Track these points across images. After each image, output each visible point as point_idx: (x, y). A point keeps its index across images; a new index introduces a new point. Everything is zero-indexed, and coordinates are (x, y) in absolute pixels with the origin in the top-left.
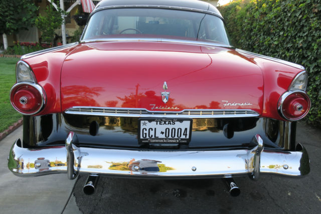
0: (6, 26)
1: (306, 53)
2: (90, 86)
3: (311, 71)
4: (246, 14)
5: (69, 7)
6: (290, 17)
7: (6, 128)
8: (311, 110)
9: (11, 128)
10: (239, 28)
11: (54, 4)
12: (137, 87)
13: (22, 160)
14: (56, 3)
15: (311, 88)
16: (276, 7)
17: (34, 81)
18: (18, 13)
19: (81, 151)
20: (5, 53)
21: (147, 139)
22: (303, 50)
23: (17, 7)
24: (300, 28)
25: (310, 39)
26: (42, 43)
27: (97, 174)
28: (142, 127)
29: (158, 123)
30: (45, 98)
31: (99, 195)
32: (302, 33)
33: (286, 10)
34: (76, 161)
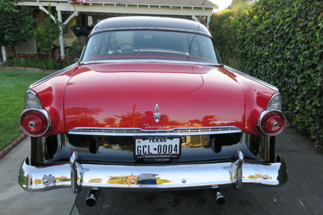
0: (5, 38)
1: (294, 64)
2: (90, 107)
3: (299, 81)
4: (239, 24)
5: (67, 18)
6: (279, 29)
7: (10, 143)
8: (300, 118)
9: (15, 142)
10: (233, 37)
11: (52, 16)
12: (134, 107)
13: (31, 176)
14: (54, 15)
15: (299, 97)
16: (266, 20)
17: (40, 107)
18: (17, 25)
19: (83, 168)
20: (5, 65)
21: (142, 155)
22: (291, 61)
23: (16, 19)
24: (288, 41)
25: (297, 51)
26: (40, 53)
27: (98, 188)
28: (137, 145)
29: (151, 140)
30: (50, 121)
31: (100, 205)
32: (289, 45)
33: (274, 23)
34: (79, 176)
